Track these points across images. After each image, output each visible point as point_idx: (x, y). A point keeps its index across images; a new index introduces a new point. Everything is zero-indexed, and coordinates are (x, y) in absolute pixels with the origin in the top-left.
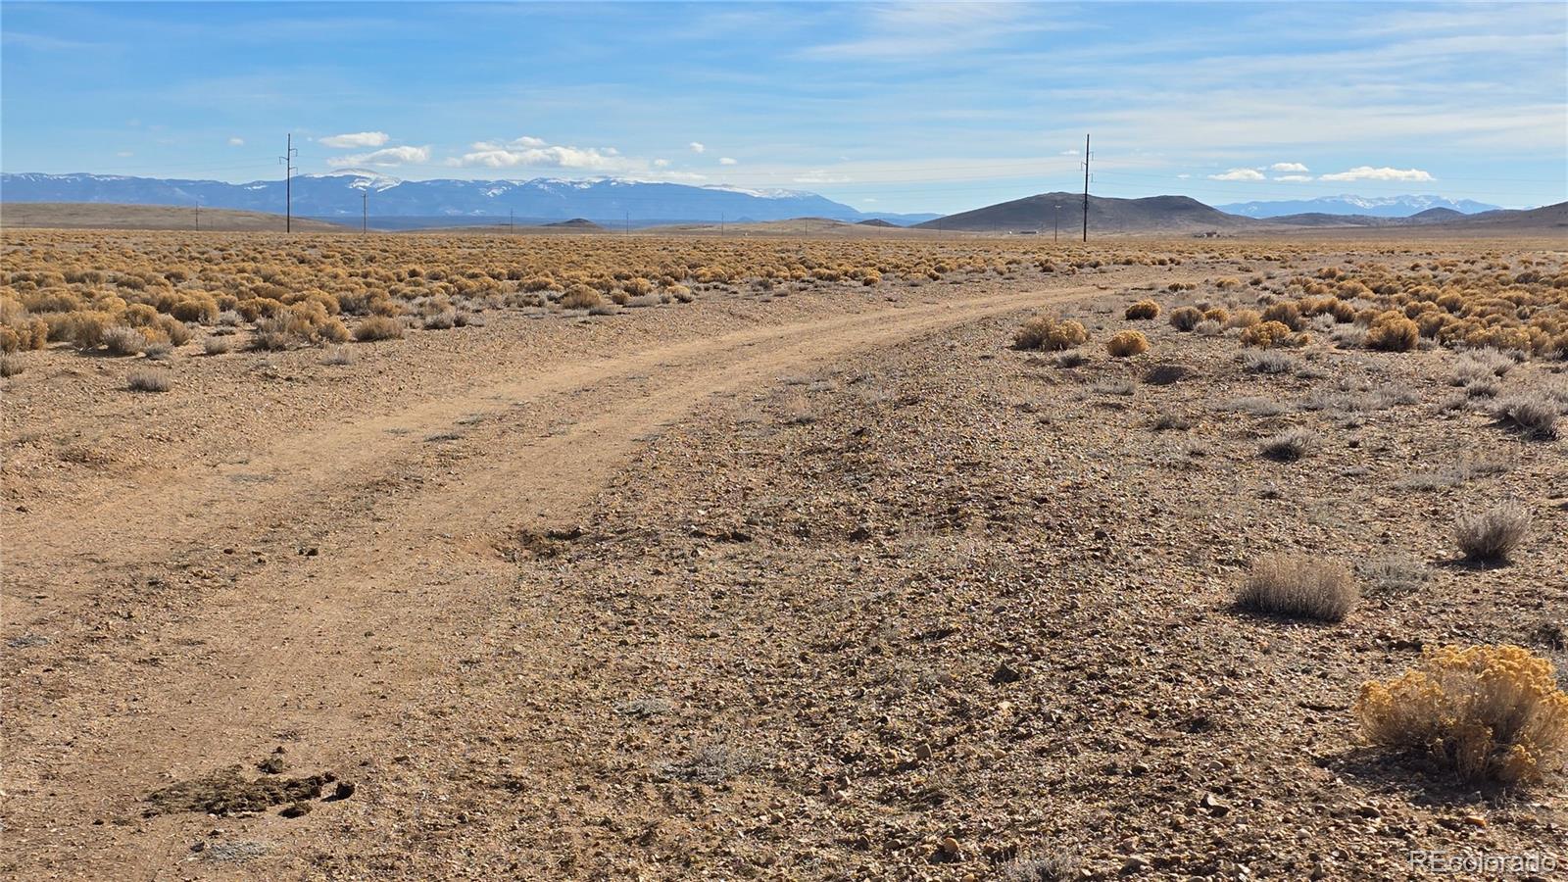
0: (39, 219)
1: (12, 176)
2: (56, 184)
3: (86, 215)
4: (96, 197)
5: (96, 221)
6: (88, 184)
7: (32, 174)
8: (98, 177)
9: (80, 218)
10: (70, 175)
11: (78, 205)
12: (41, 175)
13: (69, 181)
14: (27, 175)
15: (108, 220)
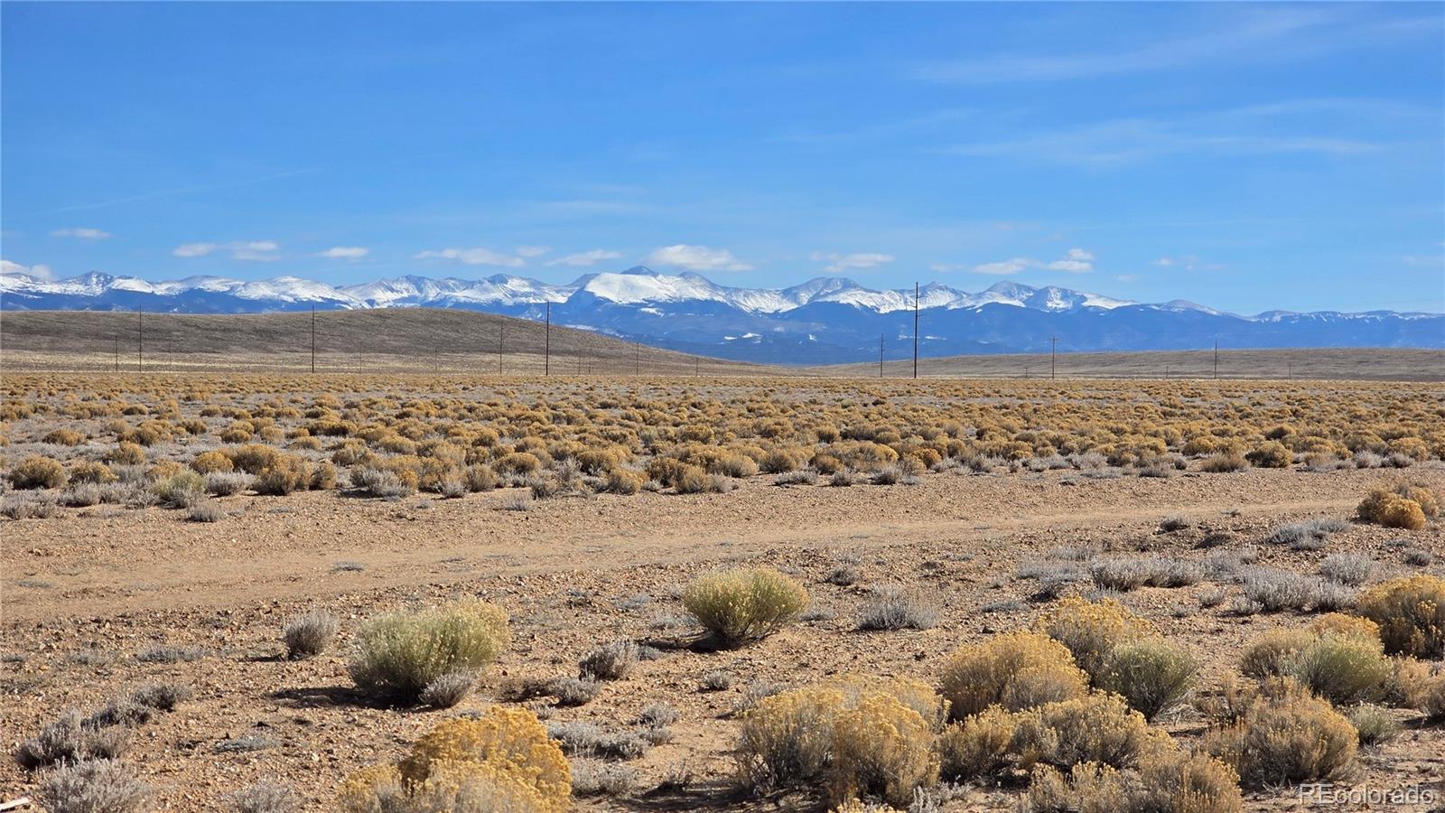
0: (1321, 368)
1: (1300, 315)
2: (1354, 324)
3: (1378, 362)
4: (1400, 341)
5: (1391, 371)
6: (1391, 323)
7: (1324, 313)
8: (1404, 315)
9: (1371, 367)
10: (1369, 313)
11: (1370, 350)
12: (1334, 313)
13: (1367, 321)
14: (1318, 315)
15: (1404, 369)
